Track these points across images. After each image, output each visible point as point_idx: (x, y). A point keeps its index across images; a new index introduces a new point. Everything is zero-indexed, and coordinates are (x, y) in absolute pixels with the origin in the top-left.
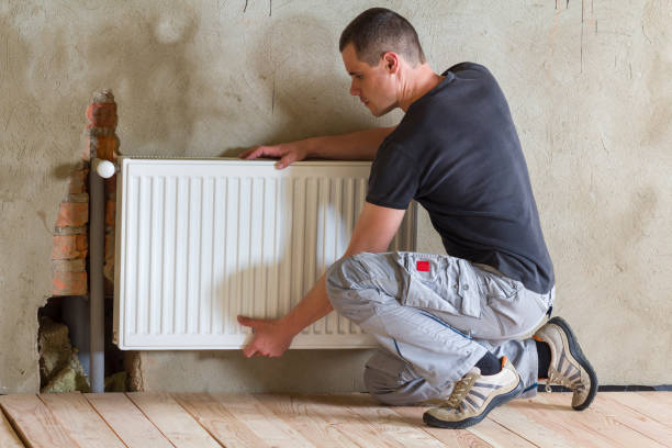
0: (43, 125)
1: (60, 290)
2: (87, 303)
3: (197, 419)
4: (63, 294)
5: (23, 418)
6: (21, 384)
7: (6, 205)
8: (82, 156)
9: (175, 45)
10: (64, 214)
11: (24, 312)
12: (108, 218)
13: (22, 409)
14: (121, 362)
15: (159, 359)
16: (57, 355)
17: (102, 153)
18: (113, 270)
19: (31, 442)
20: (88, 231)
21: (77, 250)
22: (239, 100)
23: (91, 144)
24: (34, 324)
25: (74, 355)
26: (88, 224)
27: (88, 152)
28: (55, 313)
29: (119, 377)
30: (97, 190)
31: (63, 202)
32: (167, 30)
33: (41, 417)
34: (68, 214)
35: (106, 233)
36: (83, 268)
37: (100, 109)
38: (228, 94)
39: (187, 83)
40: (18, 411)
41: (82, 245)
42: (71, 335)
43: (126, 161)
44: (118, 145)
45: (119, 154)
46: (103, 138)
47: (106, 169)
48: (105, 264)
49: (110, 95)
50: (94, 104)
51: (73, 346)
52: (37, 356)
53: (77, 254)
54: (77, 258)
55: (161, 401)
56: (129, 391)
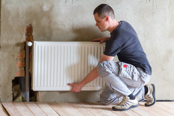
0: (13, 33)
1: (18, 75)
2: (25, 79)
3: (53, 109)
4: (18, 76)
5: (8, 108)
6: (8, 100)
7: (4, 53)
8: (23, 40)
9: (48, 12)
10: (19, 56)
11: (8, 81)
12: (30, 56)
13: (8, 106)
14: (34, 94)
15: (44, 93)
16: (17, 92)
17: (29, 40)
18: (31, 70)
19: (10, 114)
20: (25, 60)
21: (22, 65)
22: (64, 26)
23: (26, 37)
24: (11, 84)
25: (21, 92)
26: (25, 58)
27: (25, 40)
28: (16, 81)
29: (33, 98)
30: (27, 49)
31: (19, 52)
32: (46, 8)
33: (13, 108)
34: (20, 56)
35: (30, 60)
36: (24, 70)
37: (28, 28)
38: (61, 24)
39: (51, 22)
40: (7, 107)
41: (23, 64)
42: (21, 87)
43: (35, 42)
44: (33, 38)
45: (33, 40)
46: (29, 36)
47: (30, 44)
48: (29, 68)
49: (31, 25)
50: (27, 27)
51: (21, 90)
52: (12, 92)
53: (22, 66)
54: (22, 67)
55: (44, 104)
56: (35, 101)
